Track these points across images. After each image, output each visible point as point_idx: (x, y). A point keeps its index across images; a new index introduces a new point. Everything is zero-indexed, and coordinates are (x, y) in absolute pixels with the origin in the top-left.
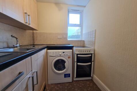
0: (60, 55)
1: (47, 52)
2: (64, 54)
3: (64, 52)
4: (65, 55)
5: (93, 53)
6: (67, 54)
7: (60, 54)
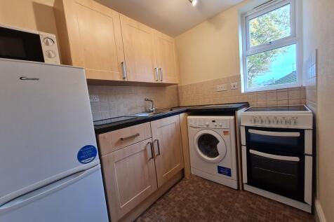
0: (208, 126)
1: (187, 119)
2: (215, 124)
3: (214, 121)
4: (217, 127)
5: (311, 127)
6: (221, 126)
7: (207, 123)
